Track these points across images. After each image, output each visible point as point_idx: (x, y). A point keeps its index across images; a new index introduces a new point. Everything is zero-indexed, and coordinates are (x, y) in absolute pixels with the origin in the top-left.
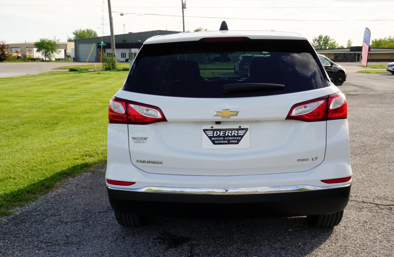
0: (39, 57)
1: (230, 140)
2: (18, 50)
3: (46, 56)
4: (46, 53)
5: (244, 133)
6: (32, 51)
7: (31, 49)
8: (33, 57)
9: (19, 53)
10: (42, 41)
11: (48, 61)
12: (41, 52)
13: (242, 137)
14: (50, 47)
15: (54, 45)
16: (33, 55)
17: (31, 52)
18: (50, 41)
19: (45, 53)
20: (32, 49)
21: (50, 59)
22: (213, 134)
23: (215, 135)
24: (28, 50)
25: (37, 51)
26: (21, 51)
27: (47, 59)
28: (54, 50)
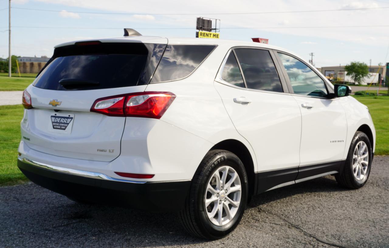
0: (348, 80)
1: (61, 126)
2: (332, 74)
3: (355, 80)
4: (356, 76)
5: (70, 121)
6: (344, 74)
7: (342, 72)
8: (343, 81)
9: (332, 76)
10: (353, 65)
11: (357, 85)
12: (351, 76)
13: (68, 124)
14: (360, 71)
15: (365, 68)
16: (343, 78)
17: (342, 75)
18: (361, 64)
19: (354, 77)
20: (344, 72)
21: (359, 83)
22: (55, 120)
23: (55, 121)
24: (339, 74)
25: (347, 74)
26: (334, 75)
27: (357, 83)
28: (364, 73)
